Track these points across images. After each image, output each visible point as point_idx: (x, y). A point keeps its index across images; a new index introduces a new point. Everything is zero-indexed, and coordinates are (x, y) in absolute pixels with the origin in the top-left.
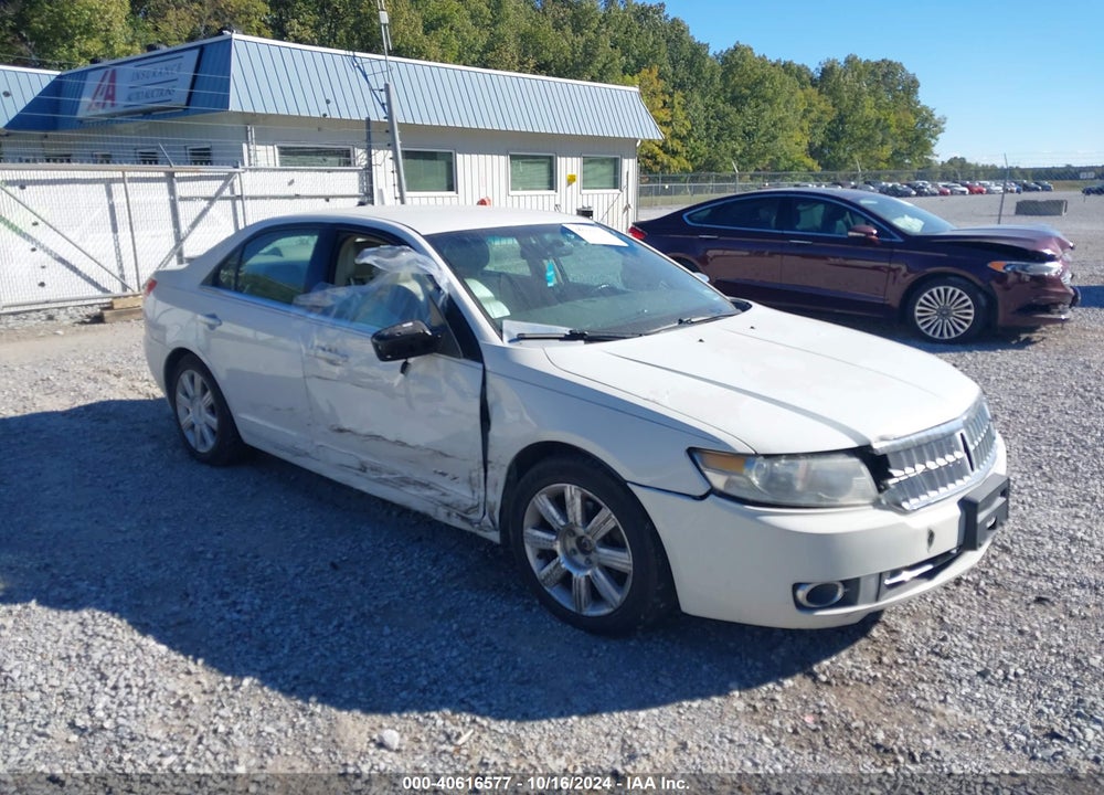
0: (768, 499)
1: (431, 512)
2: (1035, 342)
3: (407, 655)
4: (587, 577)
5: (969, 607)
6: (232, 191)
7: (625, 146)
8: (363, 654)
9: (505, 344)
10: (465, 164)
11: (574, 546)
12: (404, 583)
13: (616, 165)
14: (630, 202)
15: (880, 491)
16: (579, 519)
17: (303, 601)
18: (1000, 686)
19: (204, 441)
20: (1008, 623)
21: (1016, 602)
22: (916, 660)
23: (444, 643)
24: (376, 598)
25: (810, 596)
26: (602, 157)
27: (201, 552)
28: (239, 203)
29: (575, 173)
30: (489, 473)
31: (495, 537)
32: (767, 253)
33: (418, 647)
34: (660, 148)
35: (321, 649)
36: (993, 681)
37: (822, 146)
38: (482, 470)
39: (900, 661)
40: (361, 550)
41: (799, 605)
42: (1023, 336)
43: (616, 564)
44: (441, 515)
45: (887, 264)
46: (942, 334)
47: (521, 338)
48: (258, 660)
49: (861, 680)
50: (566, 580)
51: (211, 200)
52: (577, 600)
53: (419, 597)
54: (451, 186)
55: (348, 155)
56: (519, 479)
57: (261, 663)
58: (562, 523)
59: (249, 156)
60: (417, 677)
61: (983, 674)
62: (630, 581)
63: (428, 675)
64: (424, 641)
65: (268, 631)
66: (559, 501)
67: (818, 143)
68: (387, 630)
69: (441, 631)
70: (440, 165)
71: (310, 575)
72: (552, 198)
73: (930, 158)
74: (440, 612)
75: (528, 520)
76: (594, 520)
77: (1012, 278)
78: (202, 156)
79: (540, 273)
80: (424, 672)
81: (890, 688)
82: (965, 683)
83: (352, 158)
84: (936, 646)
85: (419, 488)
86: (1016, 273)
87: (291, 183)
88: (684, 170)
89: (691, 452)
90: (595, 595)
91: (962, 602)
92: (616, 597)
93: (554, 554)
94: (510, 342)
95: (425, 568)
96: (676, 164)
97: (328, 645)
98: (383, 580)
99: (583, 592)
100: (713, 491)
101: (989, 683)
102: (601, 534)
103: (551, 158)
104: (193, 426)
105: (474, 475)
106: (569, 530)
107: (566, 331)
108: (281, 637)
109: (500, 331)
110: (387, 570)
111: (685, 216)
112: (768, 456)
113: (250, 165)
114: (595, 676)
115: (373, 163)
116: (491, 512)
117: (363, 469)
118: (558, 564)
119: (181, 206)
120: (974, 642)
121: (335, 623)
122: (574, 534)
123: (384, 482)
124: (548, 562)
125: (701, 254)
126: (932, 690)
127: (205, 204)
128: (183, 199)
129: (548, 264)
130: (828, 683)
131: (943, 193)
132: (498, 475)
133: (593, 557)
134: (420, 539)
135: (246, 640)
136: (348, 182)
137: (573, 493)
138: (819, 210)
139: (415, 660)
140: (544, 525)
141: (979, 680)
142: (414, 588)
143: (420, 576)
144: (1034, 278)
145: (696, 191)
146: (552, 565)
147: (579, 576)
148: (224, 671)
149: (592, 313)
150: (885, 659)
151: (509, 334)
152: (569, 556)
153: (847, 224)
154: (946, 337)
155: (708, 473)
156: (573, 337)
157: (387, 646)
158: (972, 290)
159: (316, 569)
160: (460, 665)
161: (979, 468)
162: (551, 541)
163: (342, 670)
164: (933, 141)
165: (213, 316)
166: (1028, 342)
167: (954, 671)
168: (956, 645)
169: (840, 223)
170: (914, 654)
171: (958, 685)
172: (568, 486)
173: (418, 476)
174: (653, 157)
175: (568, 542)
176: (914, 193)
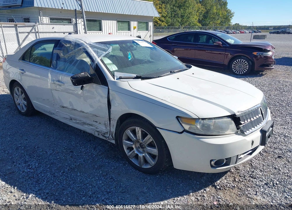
0: (203, 133)
1: (93, 134)
2: (264, 75)
3: (85, 183)
4: (143, 156)
5: (259, 160)
6: (35, 30)
7: (150, 18)
8: (71, 183)
9: (115, 80)
10: (105, 23)
11: (139, 146)
12: (85, 157)
13: (147, 24)
14: (151, 34)
15: (238, 129)
16: (140, 138)
17: (52, 163)
18: (272, 188)
19: (23, 108)
20: (271, 165)
21: (272, 158)
22: (246, 180)
23: (97, 178)
24: (75, 162)
25: (215, 163)
26: (143, 22)
27: (20, 147)
28: (37, 34)
29: (135, 26)
30: (111, 122)
31: (113, 142)
32: (189, 49)
33: (89, 180)
34: (159, 20)
35: (57, 182)
36: (270, 187)
37: (202, 20)
38: (109, 121)
39: (241, 180)
40: (71, 145)
41: (212, 166)
42: (261, 73)
43: (153, 153)
44: (96, 134)
45: (225, 53)
46: (239, 73)
47: (120, 78)
48: (35, 187)
49: (230, 188)
50: (137, 156)
51: (29, 33)
52: (140, 163)
53: (89, 162)
54: (101, 29)
55: (71, 20)
56: (121, 124)
57: (36, 188)
58: (135, 139)
59: (41, 20)
60: (88, 191)
61: (266, 184)
62: (157, 158)
63: (92, 191)
64: (91, 178)
65: (39, 175)
66: (134, 132)
67: (201, 19)
68: (79, 174)
69: (96, 174)
70: (97, 24)
71: (55, 154)
72: (129, 33)
73: (230, 23)
74: (96, 167)
75: (124, 137)
76: (146, 138)
77: (259, 56)
78: (27, 20)
79: (126, 56)
80: (90, 190)
81: (239, 190)
82: (261, 187)
83: (72, 21)
84: (251, 174)
85: (89, 126)
86: (260, 55)
87: (53, 28)
88: (165, 26)
89: (177, 118)
90: (146, 162)
91: (256, 158)
92: (153, 163)
93: (133, 149)
94: (117, 79)
95: (92, 151)
96: (163, 24)
97: (59, 180)
98: (78, 156)
99: (142, 161)
100: (185, 131)
101: (269, 187)
102: (148, 143)
103: (129, 21)
104: (19, 104)
105: (106, 122)
106: (138, 141)
107: (135, 75)
108: (44, 178)
109: (113, 76)
110: (79, 152)
111: (168, 38)
112: (203, 119)
113: (41, 22)
114: (146, 189)
115: (78, 22)
116: (112, 134)
117: (71, 119)
118: (134, 151)
119: (20, 35)
120: (262, 172)
121: (62, 171)
122: (139, 142)
123: (78, 123)
124: (131, 151)
125: (172, 50)
126: (252, 190)
127: (27, 34)
128: (20, 33)
129: (129, 53)
130: (220, 189)
131: (234, 33)
132: (114, 123)
133: (145, 149)
134: (90, 141)
135: (32, 179)
136: (70, 28)
137: (138, 130)
138: (205, 37)
139: (88, 185)
140: (129, 139)
141: (265, 186)
142: (88, 158)
143: (90, 154)
144: (265, 57)
145: (169, 32)
146: (132, 152)
147: (141, 155)
148: (24, 191)
149: (144, 70)
150: (236, 180)
151: (117, 77)
152: (137, 149)
153: (213, 41)
154: (240, 73)
155: (183, 125)
156: (137, 78)
157: (79, 180)
158: (248, 60)
159: (57, 152)
160: (102, 187)
161: (265, 119)
162: (131, 144)
163: (63, 189)
164: (231, 19)
165: (23, 70)
166: (262, 75)
167: (258, 183)
168: (257, 174)
169: (211, 41)
170: (245, 178)
171: (259, 188)
172: (137, 127)
173: (88, 122)
174: (157, 22)
175: (137, 145)
176: (226, 33)
